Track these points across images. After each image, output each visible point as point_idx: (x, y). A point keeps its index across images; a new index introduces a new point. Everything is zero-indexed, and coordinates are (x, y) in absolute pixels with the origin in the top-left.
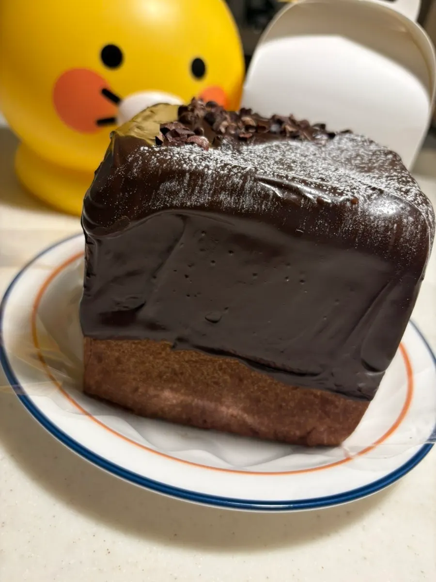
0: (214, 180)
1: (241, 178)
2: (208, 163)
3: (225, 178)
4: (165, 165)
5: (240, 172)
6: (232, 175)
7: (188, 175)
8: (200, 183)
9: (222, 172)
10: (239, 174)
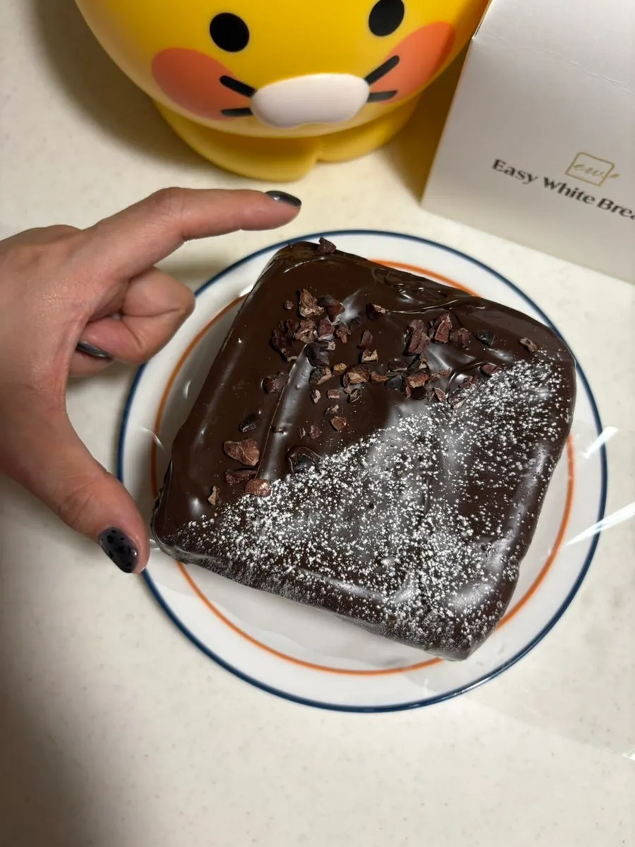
0: (255, 573)
1: (280, 579)
2: (252, 551)
3: (266, 574)
4: (210, 550)
5: (280, 573)
6: (273, 573)
7: (231, 563)
8: (242, 570)
9: (264, 567)
10: (279, 575)
